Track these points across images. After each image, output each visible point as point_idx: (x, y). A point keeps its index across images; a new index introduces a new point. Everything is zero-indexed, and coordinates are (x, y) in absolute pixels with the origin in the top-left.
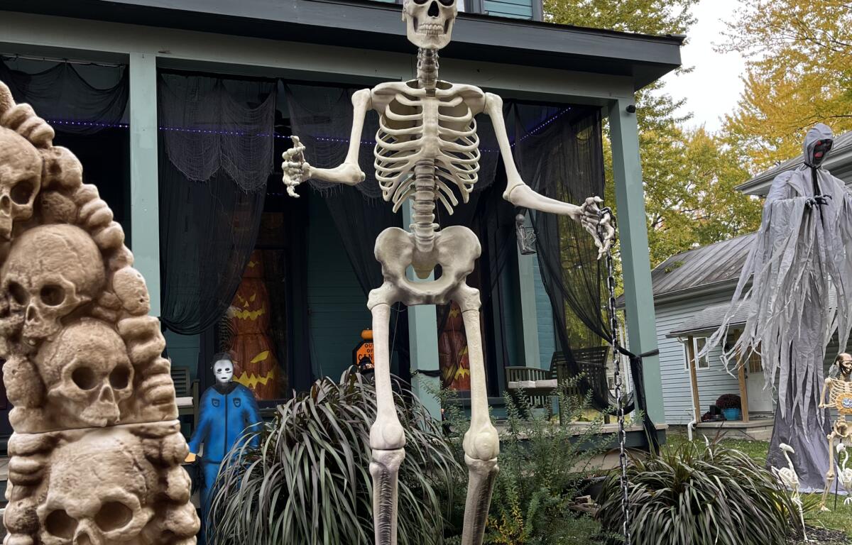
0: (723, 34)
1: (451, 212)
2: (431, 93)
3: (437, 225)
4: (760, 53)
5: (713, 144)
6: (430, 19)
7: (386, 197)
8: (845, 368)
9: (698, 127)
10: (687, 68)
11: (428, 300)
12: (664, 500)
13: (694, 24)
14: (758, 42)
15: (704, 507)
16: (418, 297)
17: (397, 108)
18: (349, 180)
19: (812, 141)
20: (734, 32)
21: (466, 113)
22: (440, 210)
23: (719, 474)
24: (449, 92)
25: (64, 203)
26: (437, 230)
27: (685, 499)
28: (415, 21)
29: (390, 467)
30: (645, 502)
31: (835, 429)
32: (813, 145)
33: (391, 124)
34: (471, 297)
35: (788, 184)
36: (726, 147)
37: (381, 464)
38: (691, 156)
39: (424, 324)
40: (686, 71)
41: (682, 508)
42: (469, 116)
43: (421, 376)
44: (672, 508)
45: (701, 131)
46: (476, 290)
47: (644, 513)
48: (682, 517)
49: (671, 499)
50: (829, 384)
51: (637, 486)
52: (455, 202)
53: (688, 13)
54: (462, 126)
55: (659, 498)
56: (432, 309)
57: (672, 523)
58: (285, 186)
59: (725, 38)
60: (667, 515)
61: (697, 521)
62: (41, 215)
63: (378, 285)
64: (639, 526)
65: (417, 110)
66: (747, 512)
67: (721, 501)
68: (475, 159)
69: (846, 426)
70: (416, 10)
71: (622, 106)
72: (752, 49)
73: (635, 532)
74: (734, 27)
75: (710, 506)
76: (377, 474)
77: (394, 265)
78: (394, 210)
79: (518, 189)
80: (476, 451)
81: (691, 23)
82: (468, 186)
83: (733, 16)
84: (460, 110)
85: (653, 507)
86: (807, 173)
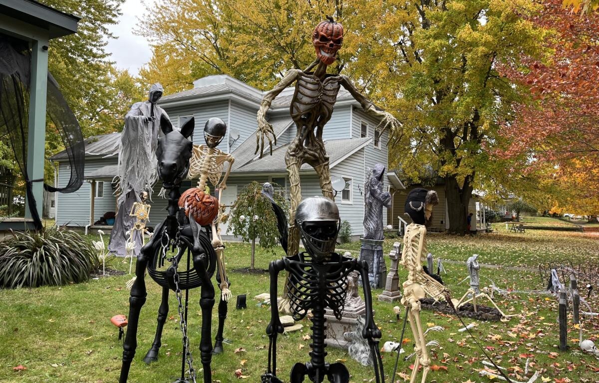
0: (137, 25)
4: (156, 41)
5: (131, 81)
8: (144, 198)
12: (26, 256)
14: (155, 35)
15: (47, 258)
19: (153, 90)
20: (143, 26)
23: (58, 242)
27: (37, 256)
30: (12, 257)
31: (135, 226)
32: (153, 92)
35: (139, 108)
36: (138, 85)
38: (118, 84)
41: (34, 259)
44: (29, 260)
45: (126, 72)
47: (11, 262)
48: (34, 264)
49: (30, 255)
50: (135, 205)
51: (11, 249)
53: (118, 8)
55: (23, 254)
57: (27, 267)
59: (138, 28)
60: (26, 263)
64: (7, 268)
66: (71, 261)
67: (57, 255)
69: (140, 225)
71: (40, 45)
72: (152, 38)
73: (5, 272)
74: (143, 23)
75: (50, 258)
81: (120, 14)
83: (143, 17)
85: (18, 259)
86: (149, 105)
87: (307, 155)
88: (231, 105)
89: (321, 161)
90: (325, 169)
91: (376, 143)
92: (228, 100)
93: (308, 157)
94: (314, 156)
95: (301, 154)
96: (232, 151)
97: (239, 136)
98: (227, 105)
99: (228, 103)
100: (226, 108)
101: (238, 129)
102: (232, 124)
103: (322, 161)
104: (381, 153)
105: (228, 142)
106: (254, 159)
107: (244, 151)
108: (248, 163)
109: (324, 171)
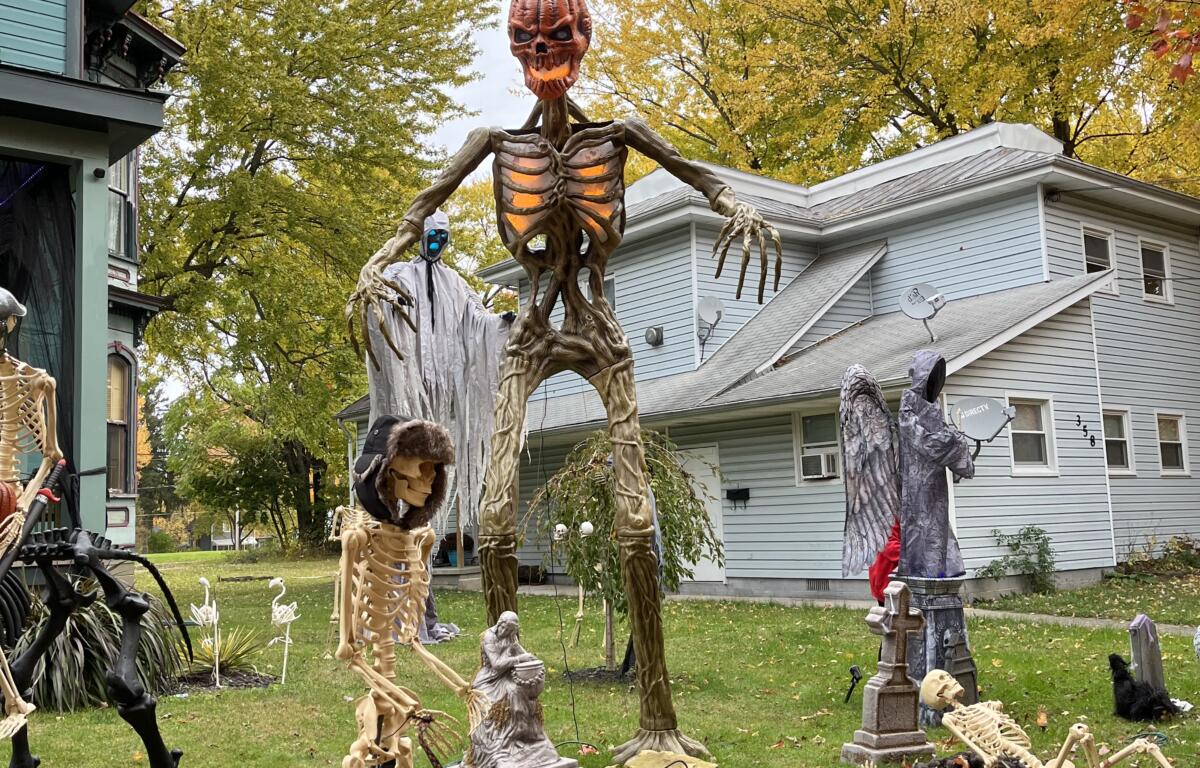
71: (88, 169)
86: (422, 267)
87: (556, 349)
88: (697, 235)
89: (602, 361)
90: (617, 382)
91: (1153, 285)
92: (688, 224)
93: (558, 354)
94: (581, 349)
95: (539, 347)
96: (707, 355)
97: (719, 313)
98: (687, 236)
99: (689, 232)
100: (687, 245)
101: (717, 295)
102: (703, 285)
103: (608, 360)
104: (1175, 314)
105: (695, 334)
106: (758, 371)
107: (739, 353)
108: (739, 383)
109: (614, 388)
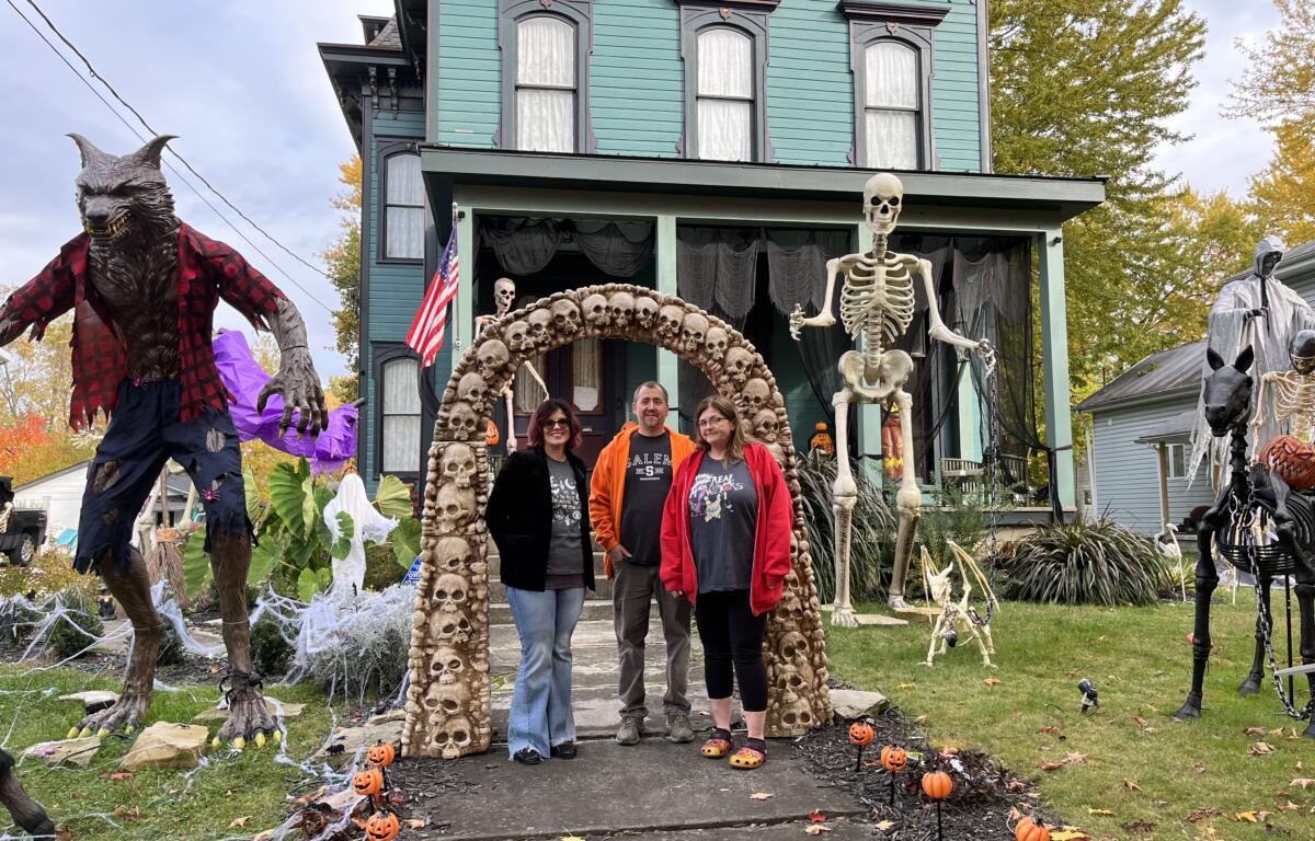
0: (1232, 96)
1: (893, 340)
2: (881, 261)
3: (883, 349)
4: (1279, 117)
5: (1234, 215)
6: (881, 216)
7: (847, 331)
9: (1218, 193)
10: (1185, 136)
11: (875, 401)
12: (1057, 559)
13: (1194, 88)
14: (1276, 104)
15: (1087, 563)
16: (868, 399)
17: (857, 272)
18: (826, 324)
19: (1260, 252)
20: (1247, 95)
21: (905, 274)
22: (885, 338)
23: (1101, 540)
24: (893, 261)
25: (758, 371)
26: (882, 353)
27: (1072, 560)
28: (872, 215)
29: (846, 507)
30: (1040, 560)
32: (1262, 257)
33: (854, 283)
34: (906, 399)
35: (1234, 294)
36: (1252, 218)
37: (840, 505)
38: (1205, 229)
39: (871, 417)
40: (1186, 140)
41: (1069, 563)
42: (907, 276)
43: (867, 458)
44: (1062, 564)
45: (1222, 197)
46: (909, 395)
47: (1039, 567)
48: (1069, 570)
49: (1063, 558)
51: (1036, 548)
52: (896, 334)
53: (1187, 75)
54: (903, 284)
55: (1053, 556)
56: (877, 407)
57: (1060, 574)
58: (790, 333)
59: (1234, 102)
60: (1059, 568)
61: (1081, 574)
62: (753, 376)
63: (839, 390)
64: (1034, 574)
65: (870, 273)
66: (1122, 568)
67: (1101, 558)
68: (910, 313)
70: (873, 209)
71: (1050, 238)
72: (1269, 112)
73: (1031, 580)
74: (1245, 89)
75: (1090, 562)
76: (838, 511)
77: (852, 377)
78: (853, 339)
79: (938, 328)
80: (905, 502)
81: (1191, 86)
82: (906, 324)
83: (1244, 76)
84: (902, 272)
85: (1048, 562)
86: (1256, 283)
